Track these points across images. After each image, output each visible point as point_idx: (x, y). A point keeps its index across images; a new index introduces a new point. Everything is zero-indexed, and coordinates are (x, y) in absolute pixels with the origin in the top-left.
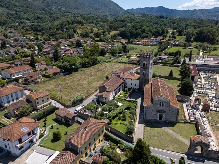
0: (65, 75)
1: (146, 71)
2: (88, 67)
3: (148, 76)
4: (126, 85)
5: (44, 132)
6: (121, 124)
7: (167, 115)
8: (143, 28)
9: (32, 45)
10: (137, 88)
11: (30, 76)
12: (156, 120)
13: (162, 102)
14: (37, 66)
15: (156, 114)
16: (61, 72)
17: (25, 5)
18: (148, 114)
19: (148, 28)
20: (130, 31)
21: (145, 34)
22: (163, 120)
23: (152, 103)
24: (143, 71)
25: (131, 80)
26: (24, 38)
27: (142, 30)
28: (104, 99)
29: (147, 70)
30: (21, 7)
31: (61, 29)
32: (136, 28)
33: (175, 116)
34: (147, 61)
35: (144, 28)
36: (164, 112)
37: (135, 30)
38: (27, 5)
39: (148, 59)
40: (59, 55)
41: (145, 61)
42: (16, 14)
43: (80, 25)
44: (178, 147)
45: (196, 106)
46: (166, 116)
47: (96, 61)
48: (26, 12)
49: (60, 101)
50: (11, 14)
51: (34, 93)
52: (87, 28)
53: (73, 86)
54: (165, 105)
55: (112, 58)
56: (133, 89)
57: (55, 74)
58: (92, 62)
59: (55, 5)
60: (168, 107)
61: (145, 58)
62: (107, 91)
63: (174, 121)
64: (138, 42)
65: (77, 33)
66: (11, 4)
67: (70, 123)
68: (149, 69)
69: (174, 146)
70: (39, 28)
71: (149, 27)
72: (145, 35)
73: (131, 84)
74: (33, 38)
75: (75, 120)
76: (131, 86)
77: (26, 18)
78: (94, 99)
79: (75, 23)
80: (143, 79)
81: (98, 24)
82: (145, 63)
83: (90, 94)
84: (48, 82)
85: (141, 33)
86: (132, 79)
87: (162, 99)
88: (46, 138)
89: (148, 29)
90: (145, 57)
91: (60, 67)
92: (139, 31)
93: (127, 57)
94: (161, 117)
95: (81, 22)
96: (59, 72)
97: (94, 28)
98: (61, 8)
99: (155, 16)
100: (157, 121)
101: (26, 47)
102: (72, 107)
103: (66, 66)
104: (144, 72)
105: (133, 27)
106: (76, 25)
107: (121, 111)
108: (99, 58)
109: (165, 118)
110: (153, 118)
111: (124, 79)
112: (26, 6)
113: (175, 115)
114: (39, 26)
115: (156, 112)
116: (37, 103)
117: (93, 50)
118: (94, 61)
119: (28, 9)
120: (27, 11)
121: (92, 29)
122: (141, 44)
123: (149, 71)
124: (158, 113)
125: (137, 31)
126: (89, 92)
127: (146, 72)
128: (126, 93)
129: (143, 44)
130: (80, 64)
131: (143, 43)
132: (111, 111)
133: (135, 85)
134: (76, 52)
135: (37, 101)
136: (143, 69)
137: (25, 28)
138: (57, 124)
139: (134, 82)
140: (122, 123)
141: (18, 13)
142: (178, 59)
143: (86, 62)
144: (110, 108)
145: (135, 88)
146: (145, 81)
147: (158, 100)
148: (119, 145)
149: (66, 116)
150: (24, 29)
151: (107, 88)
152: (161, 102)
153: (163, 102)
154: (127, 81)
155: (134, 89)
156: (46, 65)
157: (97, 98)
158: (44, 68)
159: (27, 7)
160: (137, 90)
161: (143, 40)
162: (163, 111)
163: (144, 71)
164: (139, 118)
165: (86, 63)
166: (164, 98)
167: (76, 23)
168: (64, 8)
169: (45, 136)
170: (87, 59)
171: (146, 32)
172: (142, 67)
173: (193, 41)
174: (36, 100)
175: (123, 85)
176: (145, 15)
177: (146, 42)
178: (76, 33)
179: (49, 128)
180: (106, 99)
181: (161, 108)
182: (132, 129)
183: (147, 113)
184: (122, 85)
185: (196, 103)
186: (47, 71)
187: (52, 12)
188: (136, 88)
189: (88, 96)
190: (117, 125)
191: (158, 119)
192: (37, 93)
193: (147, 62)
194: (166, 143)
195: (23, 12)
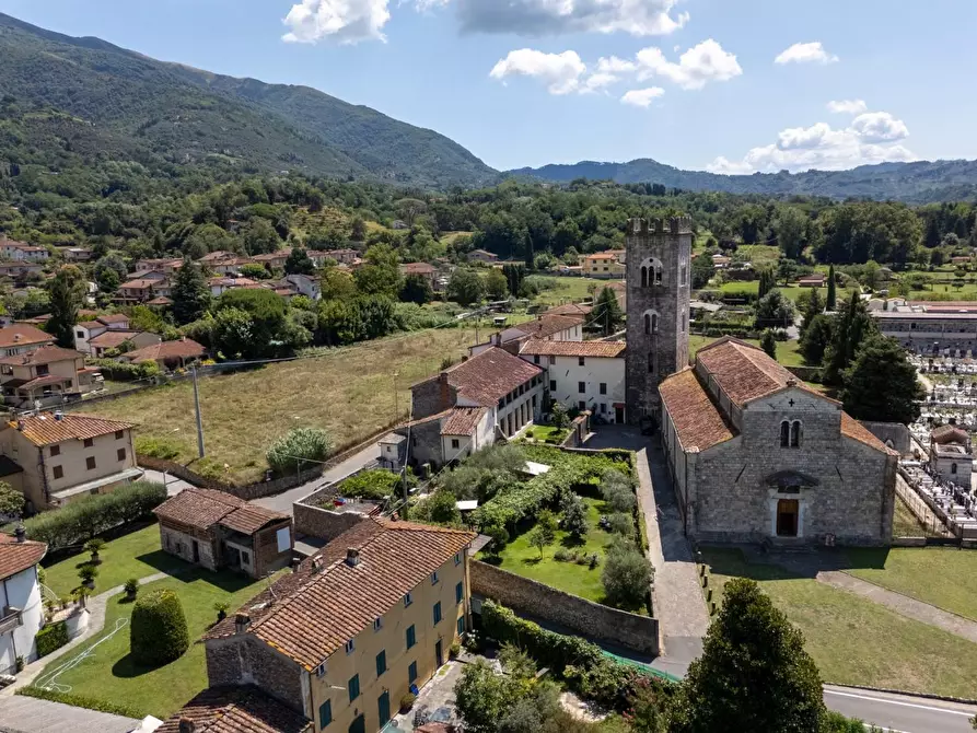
0: (228, 372)
1: (658, 310)
2: (348, 342)
3: (672, 334)
4: (552, 393)
5: (76, 613)
6: (559, 558)
7: (824, 504)
8: (587, 212)
9: (69, 271)
10: (614, 405)
11: (34, 362)
12: (758, 533)
13: (791, 423)
14: (81, 335)
15: (759, 499)
16: (204, 358)
17: (58, 139)
18: (712, 502)
19: (607, 213)
20: (529, 227)
21: (596, 236)
22: (800, 534)
23: (735, 432)
24: (643, 307)
25: (577, 361)
26: (36, 252)
27: (583, 219)
28: (448, 442)
29: (666, 302)
30: (37, 146)
31: (217, 219)
32: (557, 212)
33: (872, 503)
34: (662, 254)
35: (592, 211)
36: (810, 482)
37: (550, 221)
38: (65, 139)
39: (668, 245)
40: (201, 297)
41: (653, 253)
42: (15, 171)
43: (305, 209)
44: (954, 671)
45: (954, 471)
46: (821, 509)
47: (388, 316)
48: (62, 165)
49: (193, 469)
51: (43, 418)
52: (338, 222)
53: (267, 411)
54: (813, 438)
55: (460, 313)
56: (593, 409)
57: (171, 364)
58: (364, 319)
59: (196, 143)
60: (831, 452)
61: (655, 240)
62: (459, 403)
63: (867, 540)
64: (570, 265)
65: (288, 237)
67: (250, 568)
68: (675, 296)
69: (922, 668)
70: (114, 222)
71: (612, 209)
72: (596, 242)
73: (582, 387)
74: (77, 253)
75: (281, 550)
76: (582, 397)
77: (58, 187)
78: (389, 449)
79: (283, 201)
80: (646, 354)
81: (383, 209)
82: (651, 264)
83: (363, 435)
84: (132, 399)
85: (581, 233)
86: (586, 361)
87: (792, 403)
88: (84, 654)
89: (611, 217)
90: (654, 234)
91: (199, 337)
92: (570, 224)
93: (533, 311)
94: (787, 521)
95: (309, 195)
96: (193, 359)
97: (367, 223)
98: (222, 156)
99: (628, 187)
100: (768, 539)
101: (40, 283)
102: (260, 497)
103: (234, 329)
104: (650, 312)
105: (543, 210)
106: (288, 209)
107: (548, 495)
108: (400, 308)
109: (815, 523)
110: (744, 528)
111: (544, 362)
112: (61, 144)
113: (871, 497)
114: (117, 213)
115: (761, 483)
116: (50, 474)
117: (367, 277)
118: (374, 317)
119: (73, 154)
120: (65, 161)
121: (360, 222)
122: (583, 273)
123: (673, 309)
124: (773, 492)
125: (562, 223)
126: (355, 427)
127: (658, 315)
128: (555, 429)
129: (595, 273)
130: (308, 326)
131: (595, 269)
132: (493, 494)
133: (603, 389)
134: (284, 288)
135: (51, 462)
136: (644, 296)
137: (46, 224)
138: (162, 575)
139: (593, 374)
140: (565, 554)
141: (23, 168)
142: (778, 301)
143: (337, 319)
144: (488, 480)
145: (603, 406)
146: (655, 363)
147: (767, 409)
148: (569, 670)
149: (222, 526)
150: (45, 226)
151: (458, 391)
152: (785, 424)
153: (797, 424)
154: (557, 371)
155: (598, 410)
156: (132, 329)
157: (403, 443)
158: (120, 343)
159: (68, 148)
160: (613, 416)
161: (594, 256)
162: (801, 475)
163: (651, 307)
164: (664, 532)
165: (338, 324)
166: (803, 397)
167: (287, 198)
168: (232, 156)
169: (76, 641)
170: (343, 305)
171: (599, 228)
172: (640, 286)
173: (813, 260)
174: (47, 452)
175: (538, 391)
176: (582, 182)
177: (609, 262)
178: (285, 239)
179: (110, 600)
180: (455, 444)
181: (789, 459)
182: (637, 576)
183: (704, 497)
184: (532, 391)
185: (955, 455)
186: (129, 354)
187: (177, 168)
188: (610, 404)
189: (354, 443)
190: (536, 566)
191: (774, 532)
192: (57, 418)
193: (661, 260)
194: (866, 650)
195: (44, 164)
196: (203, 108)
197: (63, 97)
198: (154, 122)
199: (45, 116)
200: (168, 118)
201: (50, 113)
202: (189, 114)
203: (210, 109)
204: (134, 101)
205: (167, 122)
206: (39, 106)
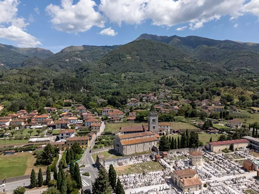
11: (112, 117)
13: (118, 139)
17: (202, 68)
18: (115, 146)
38: (204, 68)
42: (188, 76)
43: (231, 88)
47: (171, 118)
50: (184, 76)
57: (128, 120)
59: (240, 65)
66: (190, 67)
79: (227, 86)
96: (132, 120)
98: (246, 68)
108: (176, 117)
113: (122, 150)
137: (180, 89)
181: (118, 143)
191: (118, 151)
196: (245, 56)
197: (212, 56)
198: (230, 61)
199: (201, 63)
200: (233, 60)
201: (203, 62)
202: (240, 58)
203: (247, 56)
204: (228, 56)
205: (234, 60)
206: (201, 61)
